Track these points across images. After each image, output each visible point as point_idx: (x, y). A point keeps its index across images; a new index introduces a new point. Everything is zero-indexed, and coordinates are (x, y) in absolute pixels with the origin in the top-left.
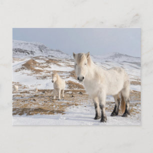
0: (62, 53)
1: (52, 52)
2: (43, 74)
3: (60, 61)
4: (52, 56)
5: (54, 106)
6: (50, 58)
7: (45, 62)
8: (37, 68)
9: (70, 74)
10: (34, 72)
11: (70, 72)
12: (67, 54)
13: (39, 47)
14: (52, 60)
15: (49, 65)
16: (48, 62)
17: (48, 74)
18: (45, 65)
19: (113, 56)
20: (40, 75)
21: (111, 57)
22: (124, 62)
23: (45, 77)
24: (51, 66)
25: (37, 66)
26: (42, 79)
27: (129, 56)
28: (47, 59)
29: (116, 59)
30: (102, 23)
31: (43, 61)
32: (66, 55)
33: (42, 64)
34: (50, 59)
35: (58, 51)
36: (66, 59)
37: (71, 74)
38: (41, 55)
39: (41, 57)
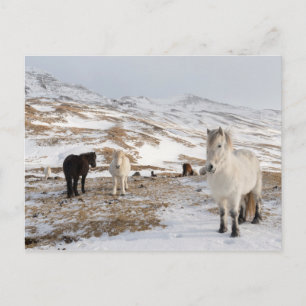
0: (89, 92)
1: (69, 89)
2: (52, 135)
3: (86, 108)
4: (68, 98)
5: (133, 212)
6: (65, 101)
7: (53, 110)
8: (37, 123)
9: (106, 134)
10: (31, 131)
11: (106, 131)
12: (98, 95)
13: (39, 78)
14: (68, 106)
15: (63, 115)
16: (59, 110)
17: (62, 134)
18: (54, 116)
19: (184, 101)
20: (45, 137)
21: (180, 101)
22: (203, 111)
23: (55, 142)
24: (67, 118)
25: (36, 119)
26: (50, 144)
27: (212, 102)
28: (59, 104)
29: (190, 107)
30: (205, 45)
31: (48, 109)
32: (96, 96)
33: (48, 113)
34: (64, 105)
35: (81, 88)
36: (97, 104)
37: (110, 134)
38: (43, 94)
39: (44, 100)
